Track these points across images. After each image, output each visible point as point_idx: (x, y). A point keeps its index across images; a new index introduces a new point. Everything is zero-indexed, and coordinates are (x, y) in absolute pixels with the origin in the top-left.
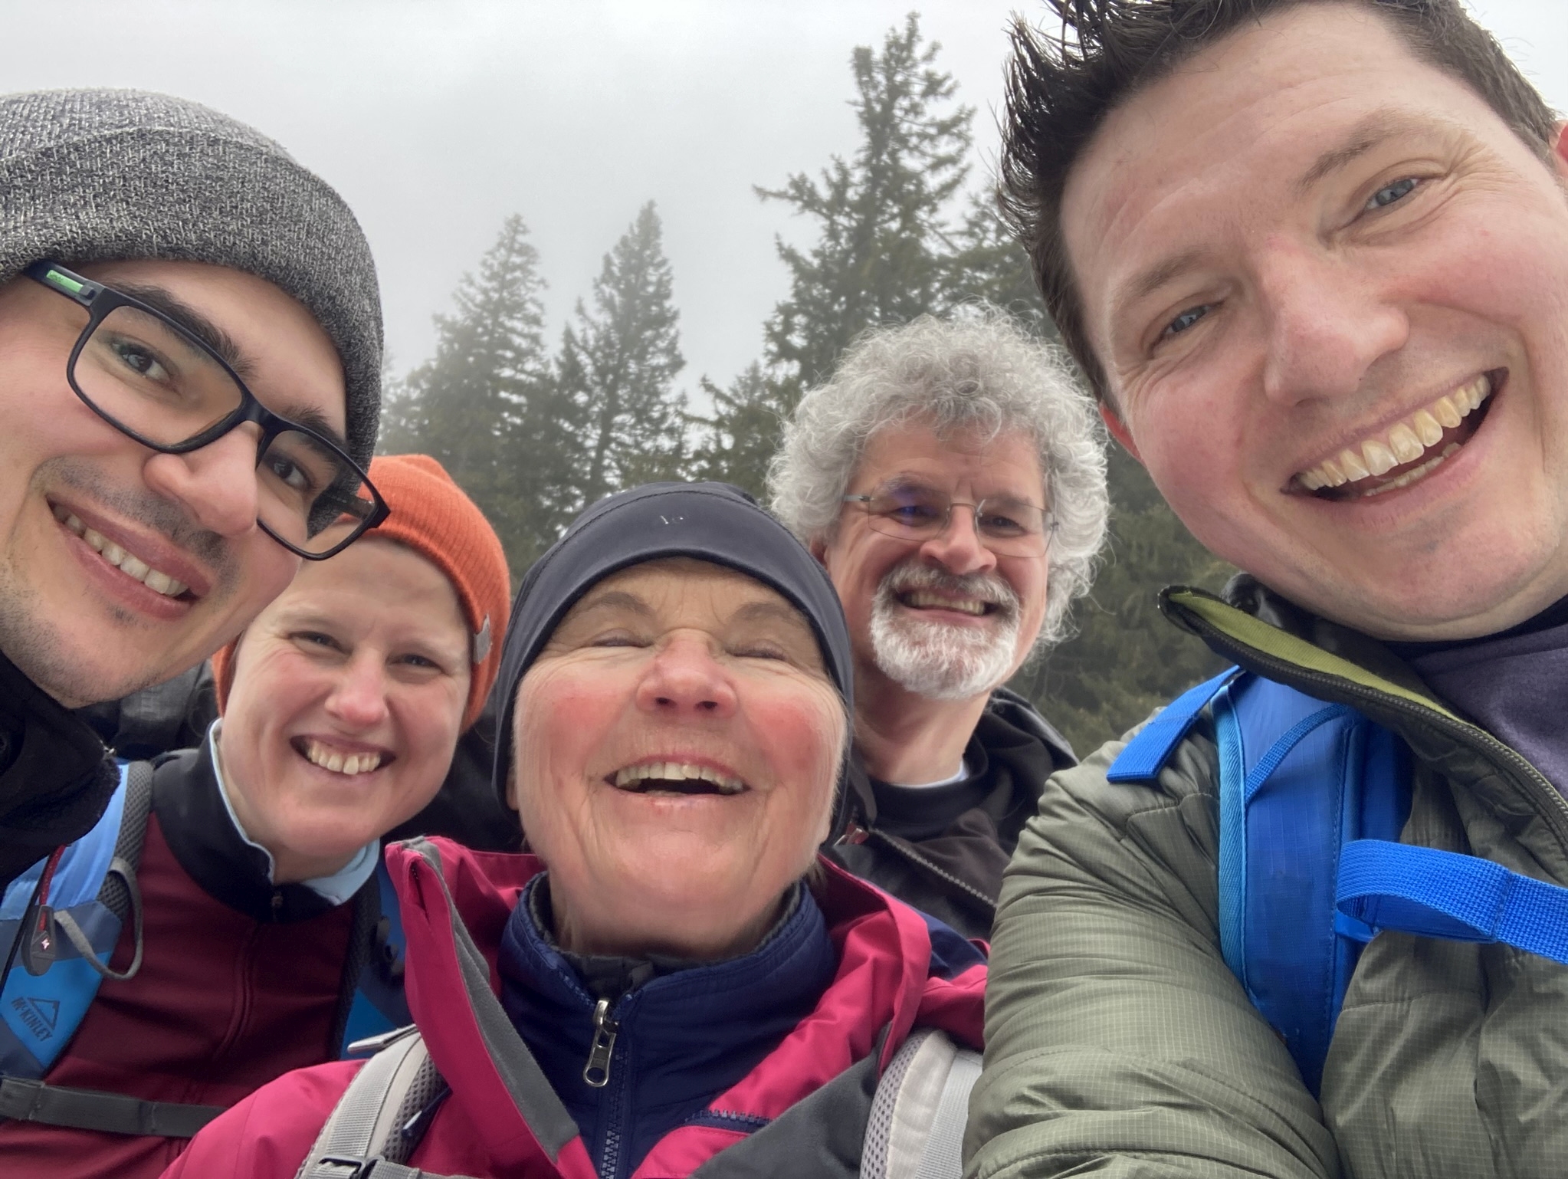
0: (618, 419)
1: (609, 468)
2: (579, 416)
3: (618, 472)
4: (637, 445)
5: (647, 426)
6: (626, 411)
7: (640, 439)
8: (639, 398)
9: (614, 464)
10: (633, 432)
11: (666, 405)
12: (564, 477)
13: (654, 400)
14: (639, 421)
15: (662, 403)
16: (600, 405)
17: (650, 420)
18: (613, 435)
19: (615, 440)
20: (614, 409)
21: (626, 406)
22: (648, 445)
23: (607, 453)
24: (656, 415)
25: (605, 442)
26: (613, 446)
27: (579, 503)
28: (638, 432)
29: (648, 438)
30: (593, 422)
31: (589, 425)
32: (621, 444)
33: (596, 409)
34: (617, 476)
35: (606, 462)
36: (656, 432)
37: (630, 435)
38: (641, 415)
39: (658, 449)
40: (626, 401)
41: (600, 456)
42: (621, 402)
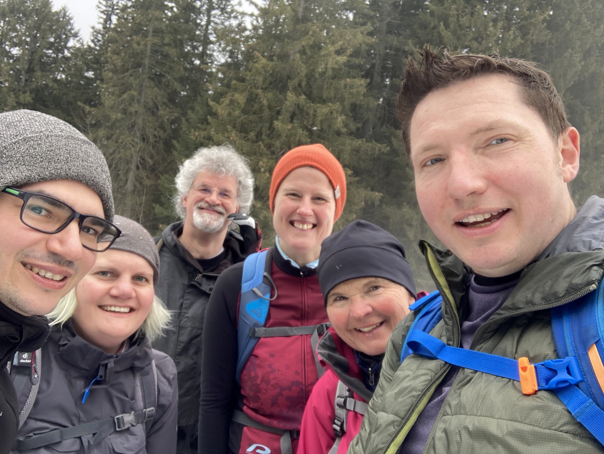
0: (214, 12)
1: (211, 34)
2: (198, 12)
3: (215, 35)
4: (222, 23)
5: (226, 15)
6: (217, 9)
7: (223, 21)
8: (222, 3)
9: (213, 32)
10: (220, 18)
11: (233, 6)
12: (193, 38)
13: (228, 3)
14: (222, 14)
15: (231, 5)
16: (206, 6)
17: (227, 13)
18: (212, 19)
19: (213, 21)
20: (211, 8)
21: (217, 6)
22: (227, 23)
23: (210, 27)
24: (229, 10)
25: (209, 22)
26: (212, 24)
27: (201, 49)
28: (223, 18)
29: (227, 20)
30: (203, 14)
31: (202, 15)
32: (216, 23)
33: (204, 8)
34: (214, 37)
35: (210, 31)
36: (229, 18)
37: (219, 19)
38: (223, 10)
39: (230, 25)
40: (216, 4)
41: (207, 29)
42: (214, 5)
